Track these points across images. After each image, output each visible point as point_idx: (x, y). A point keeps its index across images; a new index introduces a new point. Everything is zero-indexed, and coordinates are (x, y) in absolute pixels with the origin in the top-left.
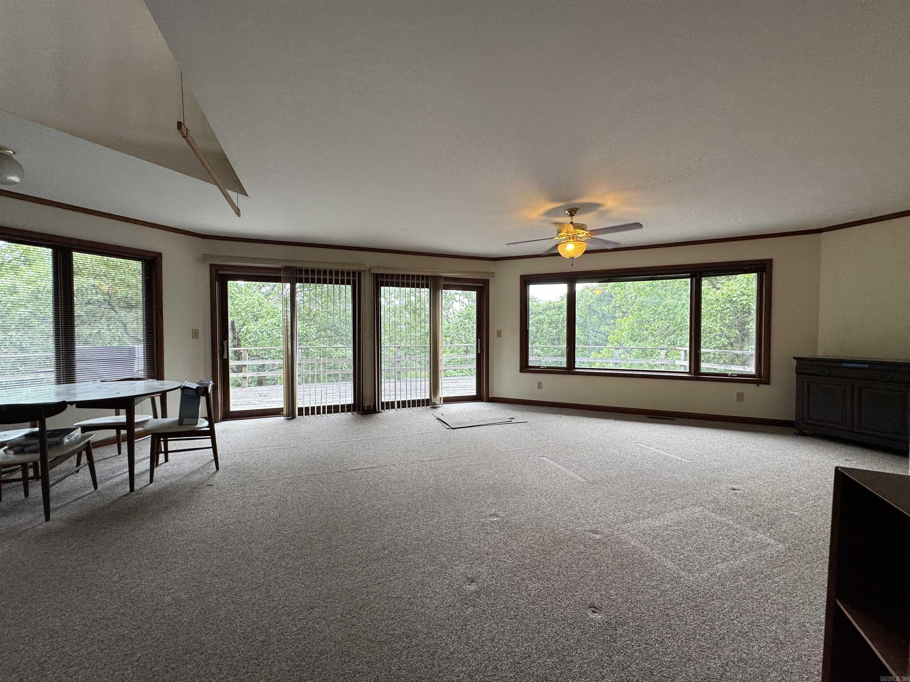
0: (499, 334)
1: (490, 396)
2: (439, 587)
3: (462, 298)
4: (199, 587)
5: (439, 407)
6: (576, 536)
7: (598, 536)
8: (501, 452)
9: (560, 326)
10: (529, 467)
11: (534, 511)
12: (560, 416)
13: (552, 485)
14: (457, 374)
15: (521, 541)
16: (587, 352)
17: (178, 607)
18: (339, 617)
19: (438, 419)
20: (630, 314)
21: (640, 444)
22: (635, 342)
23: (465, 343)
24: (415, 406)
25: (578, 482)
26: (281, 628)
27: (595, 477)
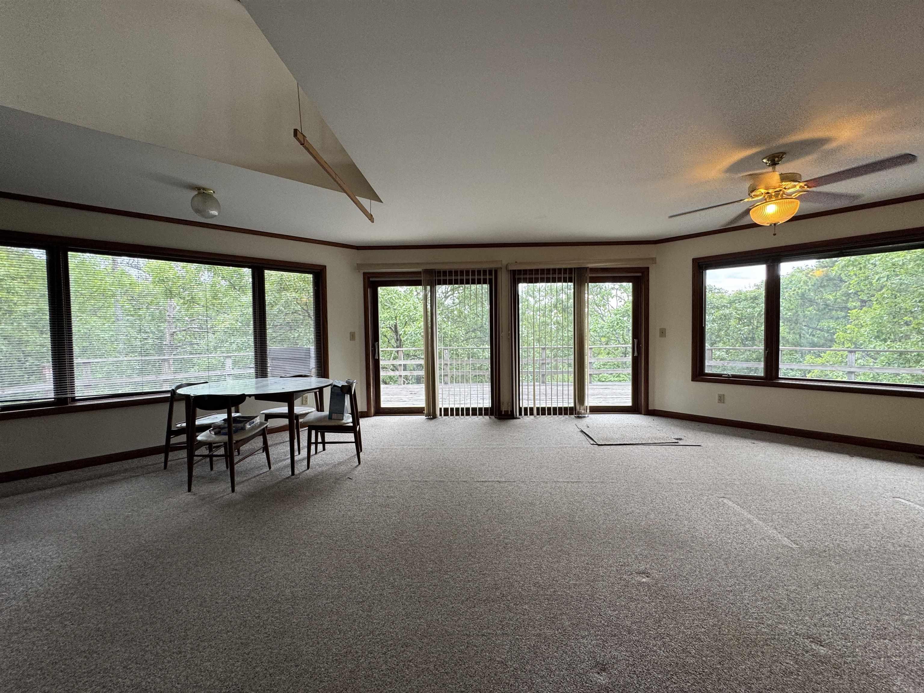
0: (663, 333)
1: (650, 408)
2: (556, 664)
3: (619, 293)
4: (315, 587)
5: (584, 417)
6: (778, 639)
7: (823, 651)
8: (660, 484)
9: (755, 322)
10: (702, 509)
11: (706, 580)
12: (753, 441)
13: (738, 543)
14: (612, 379)
15: (683, 624)
16: (798, 356)
17: (293, 604)
18: (432, 667)
19: (582, 431)
20: (875, 303)
21: (903, 501)
22: (886, 342)
23: (623, 344)
24: (556, 414)
25: (784, 546)
26: (372, 660)
27: (813, 543)
